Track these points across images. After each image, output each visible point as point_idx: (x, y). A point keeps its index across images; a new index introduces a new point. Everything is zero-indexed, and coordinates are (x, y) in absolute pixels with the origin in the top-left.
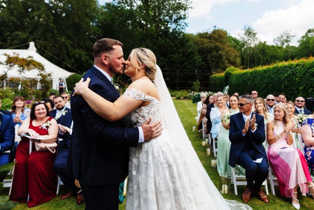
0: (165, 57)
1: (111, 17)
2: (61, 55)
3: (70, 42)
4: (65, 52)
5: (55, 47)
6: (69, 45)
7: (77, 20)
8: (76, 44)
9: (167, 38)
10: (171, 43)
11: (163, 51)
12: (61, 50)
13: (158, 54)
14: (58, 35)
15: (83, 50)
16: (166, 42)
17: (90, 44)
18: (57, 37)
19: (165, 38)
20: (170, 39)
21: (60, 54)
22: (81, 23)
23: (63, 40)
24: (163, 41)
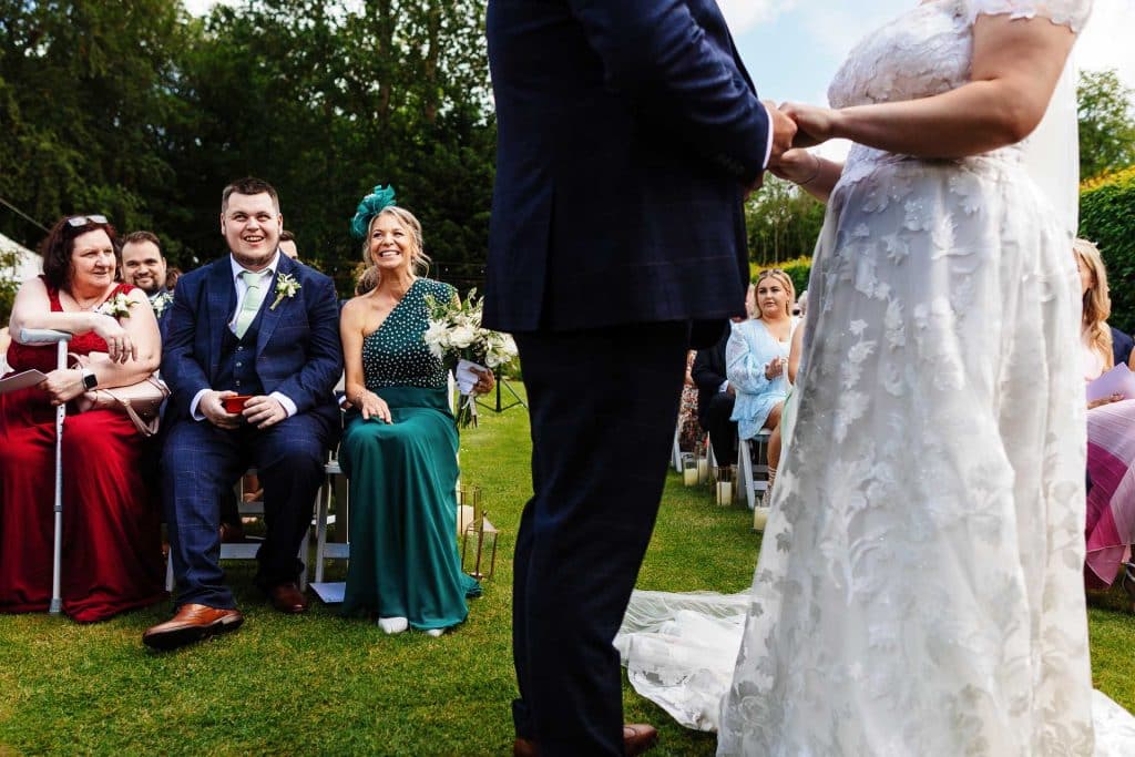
0: (459, 221)
1: (239, 60)
2: (40, 205)
3: (74, 153)
4: (55, 193)
5: (13, 172)
6: (69, 167)
7: (100, 66)
8: (98, 165)
9: (468, 145)
10: (484, 166)
11: (454, 197)
12: (36, 188)
13: (432, 210)
14: (25, 126)
15: (129, 190)
16: (463, 162)
17: (156, 167)
18: (21, 132)
19: (461, 143)
20: (478, 148)
21: (33, 201)
22: (119, 78)
23: (46, 145)
24: (454, 158)
